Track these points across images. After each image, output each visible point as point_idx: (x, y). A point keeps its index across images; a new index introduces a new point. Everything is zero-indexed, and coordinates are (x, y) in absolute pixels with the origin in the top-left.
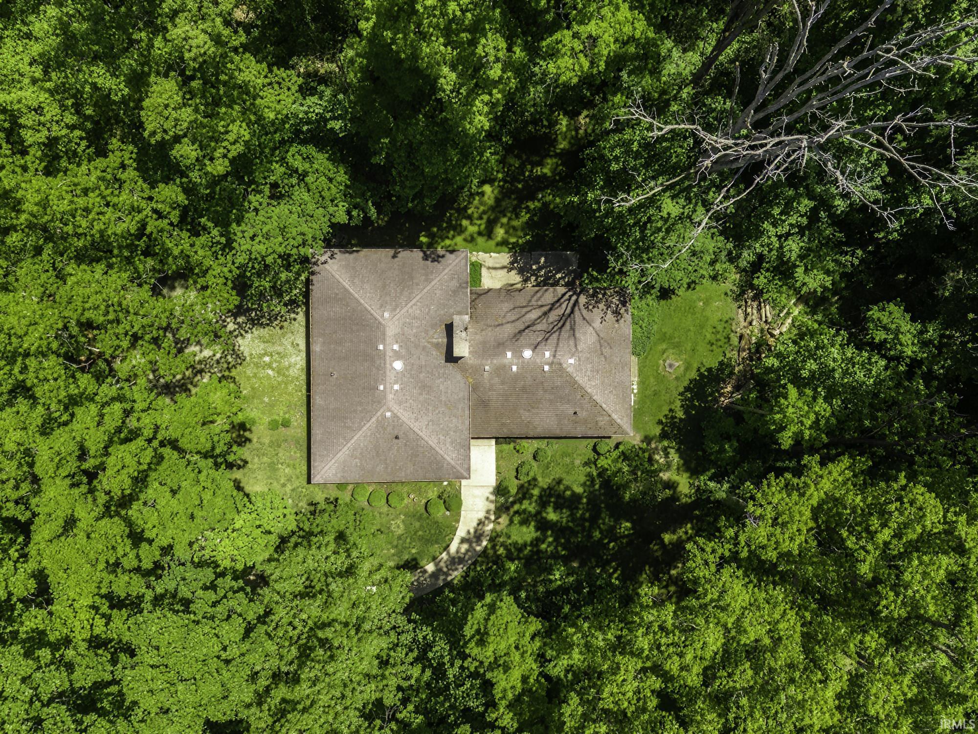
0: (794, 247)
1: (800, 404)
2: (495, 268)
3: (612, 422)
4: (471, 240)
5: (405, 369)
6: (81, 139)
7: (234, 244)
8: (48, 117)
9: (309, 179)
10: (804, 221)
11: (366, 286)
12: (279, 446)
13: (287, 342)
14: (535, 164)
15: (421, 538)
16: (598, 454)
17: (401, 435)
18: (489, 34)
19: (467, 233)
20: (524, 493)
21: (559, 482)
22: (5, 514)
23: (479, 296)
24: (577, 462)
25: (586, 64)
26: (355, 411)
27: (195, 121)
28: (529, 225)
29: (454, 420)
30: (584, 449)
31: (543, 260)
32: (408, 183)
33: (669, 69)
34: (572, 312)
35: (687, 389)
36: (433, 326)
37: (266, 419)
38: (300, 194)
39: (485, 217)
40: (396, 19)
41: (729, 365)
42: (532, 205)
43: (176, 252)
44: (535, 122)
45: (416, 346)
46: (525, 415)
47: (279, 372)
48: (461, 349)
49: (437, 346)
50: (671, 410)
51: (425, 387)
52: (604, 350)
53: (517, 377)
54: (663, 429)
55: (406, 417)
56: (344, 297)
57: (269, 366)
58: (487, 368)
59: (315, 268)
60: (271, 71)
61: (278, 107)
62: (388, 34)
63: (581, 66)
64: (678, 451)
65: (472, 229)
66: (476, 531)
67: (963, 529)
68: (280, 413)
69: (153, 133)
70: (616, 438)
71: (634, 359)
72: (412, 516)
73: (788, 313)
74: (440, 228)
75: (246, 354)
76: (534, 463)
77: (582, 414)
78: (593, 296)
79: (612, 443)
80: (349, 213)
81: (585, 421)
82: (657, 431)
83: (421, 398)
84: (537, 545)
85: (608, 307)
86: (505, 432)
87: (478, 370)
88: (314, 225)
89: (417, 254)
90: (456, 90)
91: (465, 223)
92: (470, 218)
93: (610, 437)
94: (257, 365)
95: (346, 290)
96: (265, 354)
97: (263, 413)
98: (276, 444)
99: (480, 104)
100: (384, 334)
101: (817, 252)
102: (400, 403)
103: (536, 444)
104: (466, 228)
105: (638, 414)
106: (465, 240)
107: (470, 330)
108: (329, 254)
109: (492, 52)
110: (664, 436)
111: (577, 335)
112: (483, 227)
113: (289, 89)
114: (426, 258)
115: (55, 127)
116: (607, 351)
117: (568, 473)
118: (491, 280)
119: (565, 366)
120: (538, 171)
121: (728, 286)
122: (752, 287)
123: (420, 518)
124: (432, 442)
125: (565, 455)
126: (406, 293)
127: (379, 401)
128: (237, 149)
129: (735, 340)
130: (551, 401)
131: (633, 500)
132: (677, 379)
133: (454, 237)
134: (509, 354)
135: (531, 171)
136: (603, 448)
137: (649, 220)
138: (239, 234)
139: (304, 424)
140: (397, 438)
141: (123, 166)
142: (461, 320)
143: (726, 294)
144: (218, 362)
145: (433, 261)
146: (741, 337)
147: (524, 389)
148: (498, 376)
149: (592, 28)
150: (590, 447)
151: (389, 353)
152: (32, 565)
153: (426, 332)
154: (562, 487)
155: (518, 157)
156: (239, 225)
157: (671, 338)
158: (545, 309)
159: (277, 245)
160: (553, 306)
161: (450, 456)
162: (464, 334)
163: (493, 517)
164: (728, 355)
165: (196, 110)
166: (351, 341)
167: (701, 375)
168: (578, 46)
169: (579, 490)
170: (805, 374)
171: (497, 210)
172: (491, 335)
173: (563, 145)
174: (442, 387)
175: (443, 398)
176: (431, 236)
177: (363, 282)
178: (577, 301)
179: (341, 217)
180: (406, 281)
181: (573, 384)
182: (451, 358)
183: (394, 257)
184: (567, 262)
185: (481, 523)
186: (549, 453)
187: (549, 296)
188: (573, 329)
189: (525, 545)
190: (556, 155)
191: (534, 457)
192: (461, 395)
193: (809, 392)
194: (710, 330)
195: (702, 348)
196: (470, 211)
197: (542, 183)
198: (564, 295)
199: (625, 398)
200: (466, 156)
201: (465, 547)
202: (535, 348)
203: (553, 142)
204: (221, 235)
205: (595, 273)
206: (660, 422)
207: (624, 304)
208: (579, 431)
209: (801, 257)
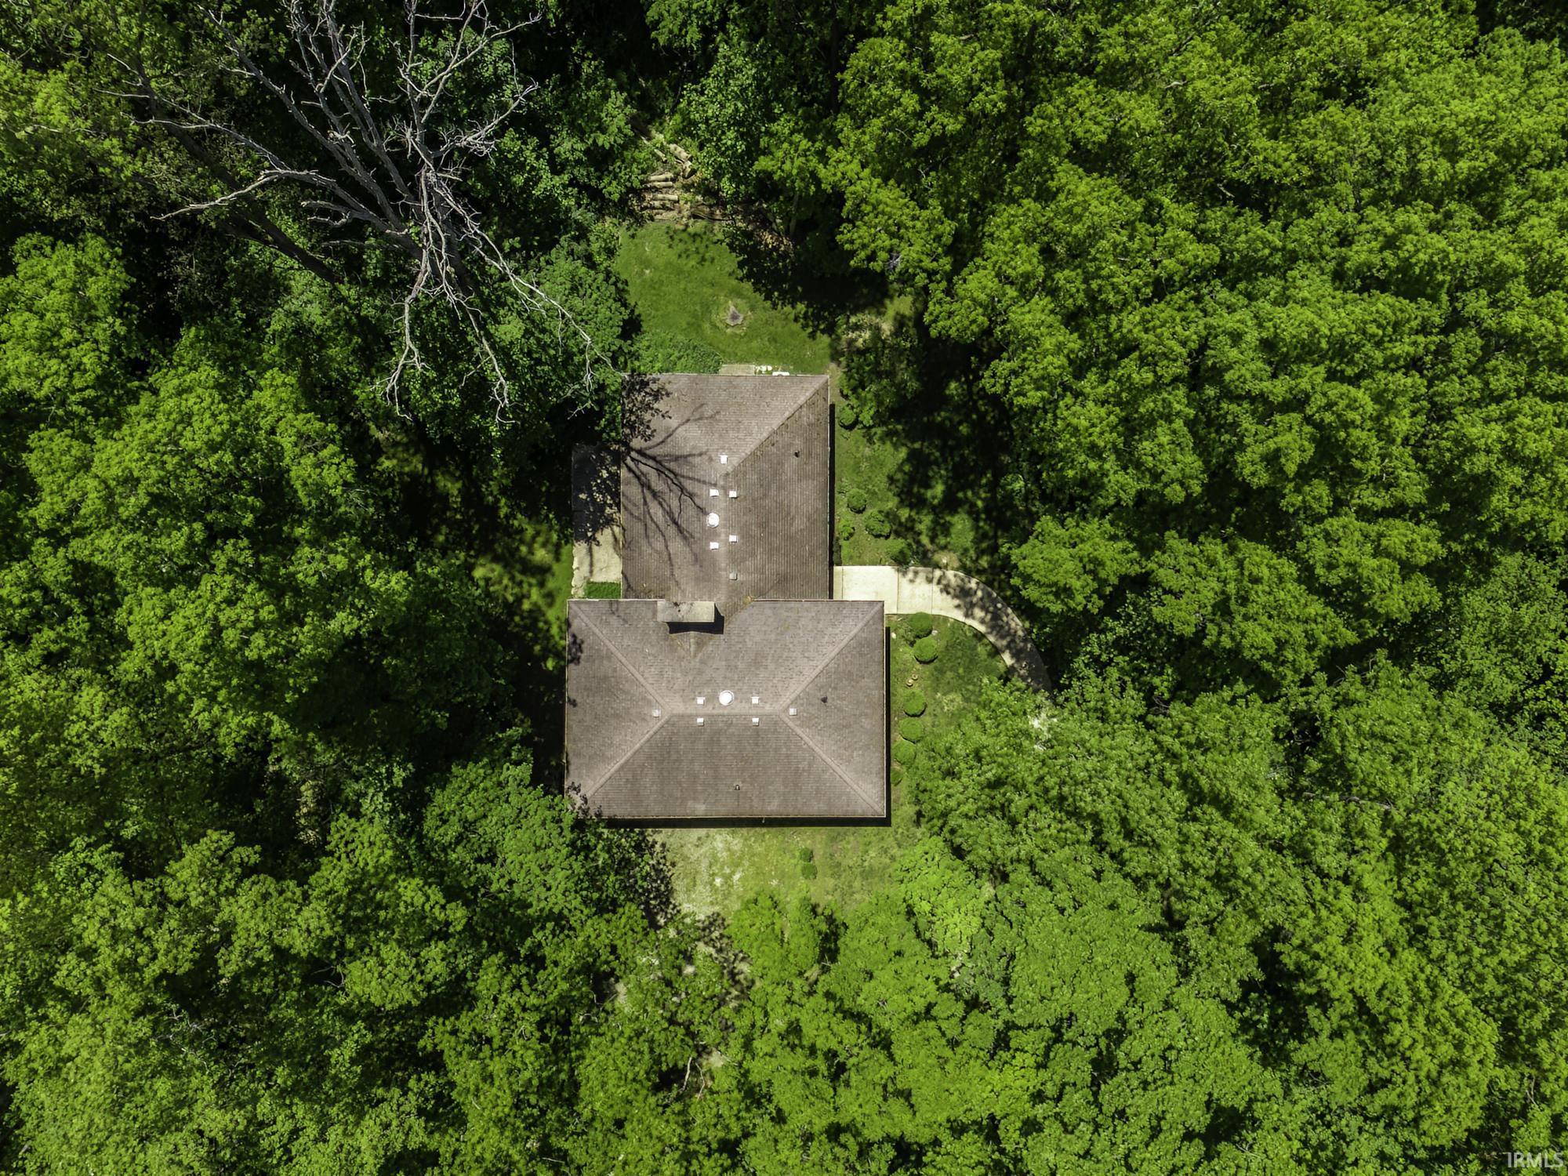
0: (567, 145)
1: (780, 154)
2: (591, 565)
3: (810, 404)
4: (550, 597)
5: (731, 688)
6: (419, 1080)
7: (556, 910)
8: (392, 1115)
9: (470, 815)
10: (534, 141)
11: (617, 740)
12: (839, 864)
13: (695, 854)
14: (447, 507)
15: (968, 670)
16: (856, 422)
17: (821, 695)
18: (292, 569)
19: (541, 602)
20: (905, 529)
21: (891, 479)
22: (884, 1171)
23: (630, 586)
24: (867, 451)
25: (332, 448)
26: (788, 756)
27: (399, 942)
28: (532, 513)
29: (803, 622)
30: (849, 443)
31: (583, 496)
32: (475, 681)
33: (315, 314)
34: (654, 458)
35: (768, 297)
36: (673, 649)
37: (802, 882)
38: (489, 828)
39: (519, 577)
40: (268, 687)
41: (733, 236)
42: (503, 511)
43: (564, 986)
44: (386, 504)
45: (700, 672)
46: (799, 524)
47: (736, 865)
48: (703, 611)
49: (700, 645)
50: (796, 320)
51: (757, 661)
52: (710, 413)
53: (745, 535)
54: (823, 332)
55: (795, 689)
56: (632, 772)
57: (727, 878)
58: (732, 576)
59: (592, 813)
60: (332, 853)
61: (379, 844)
62: (289, 697)
63: (333, 455)
64: (854, 312)
65: (535, 594)
66: (955, 597)
67: (899, 14)
68: (794, 864)
69: (415, 994)
70: (833, 396)
71: (724, 369)
72: (937, 683)
73: (662, 148)
74: (535, 641)
75: (710, 911)
76: (869, 511)
77: (798, 444)
78: (632, 428)
79: (841, 403)
80: (517, 763)
81: (808, 441)
82: (825, 339)
83: (772, 667)
84: (978, 513)
85: (648, 407)
86: (822, 553)
87: (735, 589)
88: (533, 808)
89: (572, 671)
90: (359, 613)
91: (526, 606)
92: (519, 599)
93: (832, 407)
94: (726, 897)
95: (622, 767)
96: (711, 884)
97: (793, 887)
98: (836, 869)
99: (375, 581)
100: (682, 716)
101: (574, 115)
102: (777, 695)
103: (842, 510)
104: (535, 604)
105: (802, 366)
106: (551, 605)
107: (679, 599)
108: (572, 793)
109: (314, 565)
110: (830, 330)
111: (686, 451)
112: (533, 581)
113: (354, 830)
114: (576, 660)
115: (406, 1108)
116: (708, 411)
117: (882, 465)
118: (609, 567)
119: (730, 469)
120: (456, 500)
121: (622, 234)
122: (623, 200)
123: (942, 671)
124: (832, 652)
125: (857, 469)
126: (627, 686)
127: (774, 724)
128: (436, 895)
129: (698, 226)
130: (780, 488)
131: (919, 376)
132: (752, 309)
133: (546, 622)
134: (714, 545)
135: (456, 511)
136: (848, 416)
137: (529, 354)
138: (542, 904)
139: (809, 830)
140: (824, 700)
141: (454, 1032)
142: (664, 611)
143: (633, 236)
144: (720, 951)
145: (580, 650)
146: (695, 216)
147: (763, 525)
148: (744, 560)
149: (286, 441)
150: (847, 433)
151: (709, 710)
152: (945, 1136)
153: (681, 659)
154: (899, 476)
155: (436, 530)
156: (530, 905)
157: (695, 316)
158: (649, 497)
159: (557, 853)
160: (645, 485)
161: (849, 630)
162: (684, 608)
163: (938, 573)
164: (720, 236)
165: (386, 942)
166: (692, 761)
167: (748, 277)
168: (309, 460)
169: (903, 453)
170: (741, 147)
171: (510, 560)
172: (685, 571)
173: (417, 464)
174: (758, 639)
175: (773, 637)
176: (546, 653)
177: (611, 745)
178: (640, 452)
179: (524, 771)
180: (607, 686)
181: (756, 456)
182: (716, 626)
183: (574, 703)
184: (585, 461)
185: (946, 590)
186: (855, 490)
187: (630, 490)
188: (677, 458)
189: (977, 528)
190: (431, 474)
191: (860, 511)
192: (769, 612)
193: (764, 142)
194: (683, 261)
195: (710, 272)
196: (511, 599)
197: (472, 496)
198: (630, 470)
199: (778, 384)
200: (438, 602)
201: (979, 613)
202: (703, 511)
203: (415, 476)
204: (543, 928)
205: (603, 422)
206: (812, 336)
207: (644, 384)
208: (821, 450)
209: (581, 134)
